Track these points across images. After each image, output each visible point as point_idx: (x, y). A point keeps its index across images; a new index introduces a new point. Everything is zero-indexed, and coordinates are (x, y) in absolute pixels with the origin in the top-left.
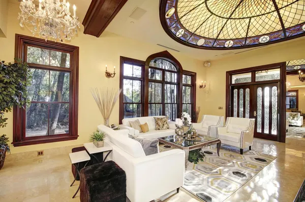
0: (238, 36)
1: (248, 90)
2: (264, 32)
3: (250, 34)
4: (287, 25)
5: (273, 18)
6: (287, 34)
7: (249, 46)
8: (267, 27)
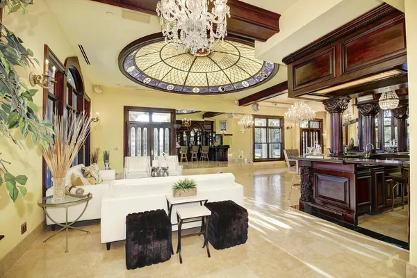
0: (178, 83)
1: (145, 129)
2: (196, 85)
3: (187, 84)
4: (210, 84)
5: (203, 77)
6: (210, 90)
7: (185, 93)
8: (199, 82)
